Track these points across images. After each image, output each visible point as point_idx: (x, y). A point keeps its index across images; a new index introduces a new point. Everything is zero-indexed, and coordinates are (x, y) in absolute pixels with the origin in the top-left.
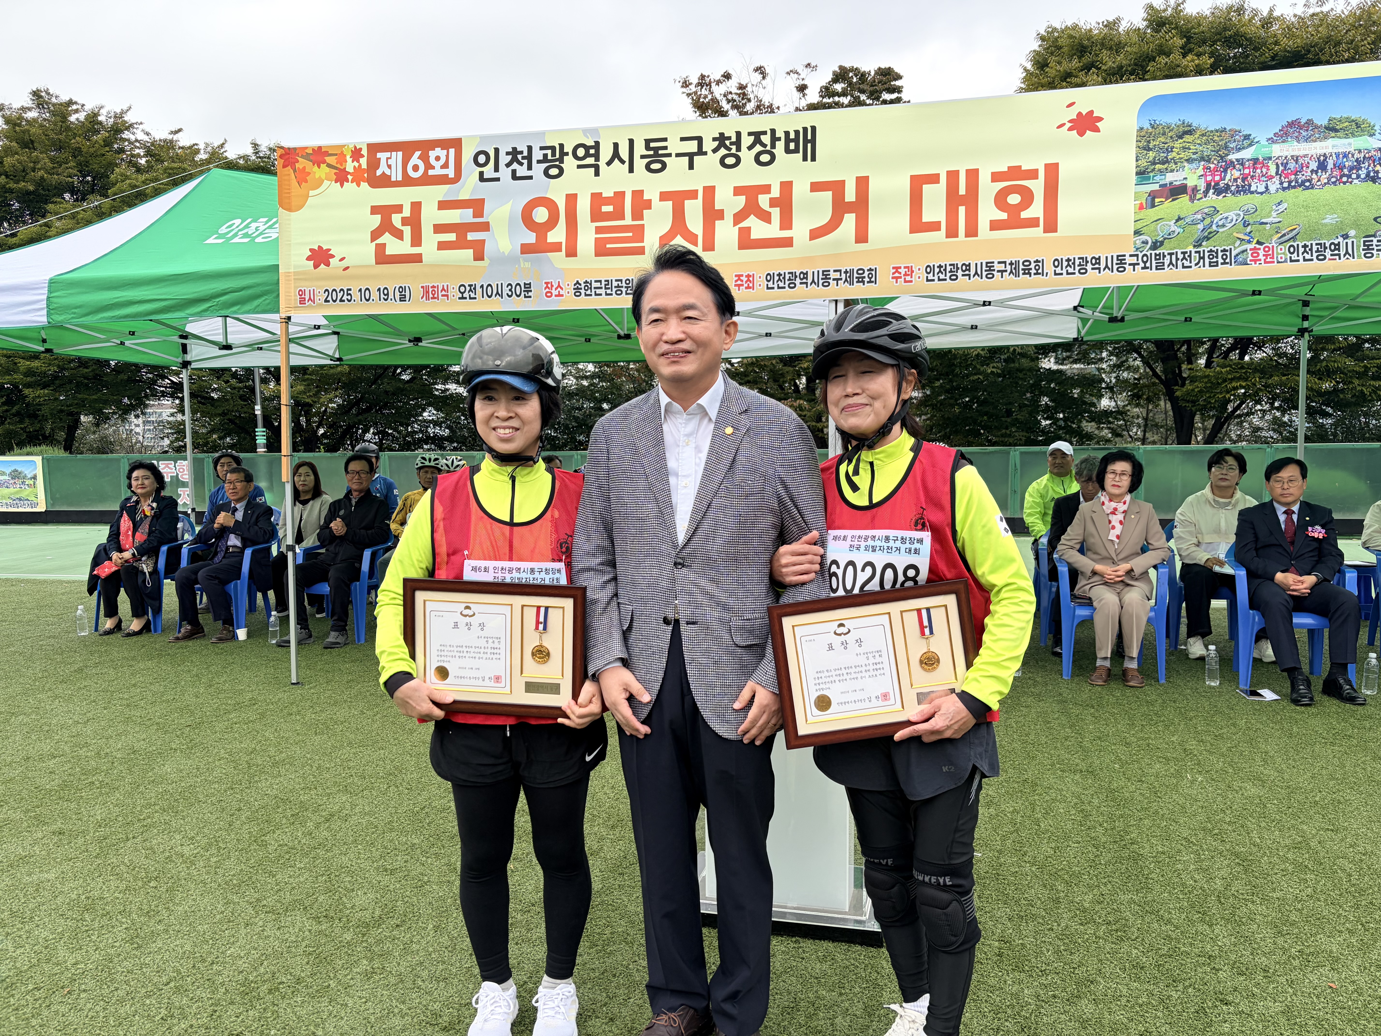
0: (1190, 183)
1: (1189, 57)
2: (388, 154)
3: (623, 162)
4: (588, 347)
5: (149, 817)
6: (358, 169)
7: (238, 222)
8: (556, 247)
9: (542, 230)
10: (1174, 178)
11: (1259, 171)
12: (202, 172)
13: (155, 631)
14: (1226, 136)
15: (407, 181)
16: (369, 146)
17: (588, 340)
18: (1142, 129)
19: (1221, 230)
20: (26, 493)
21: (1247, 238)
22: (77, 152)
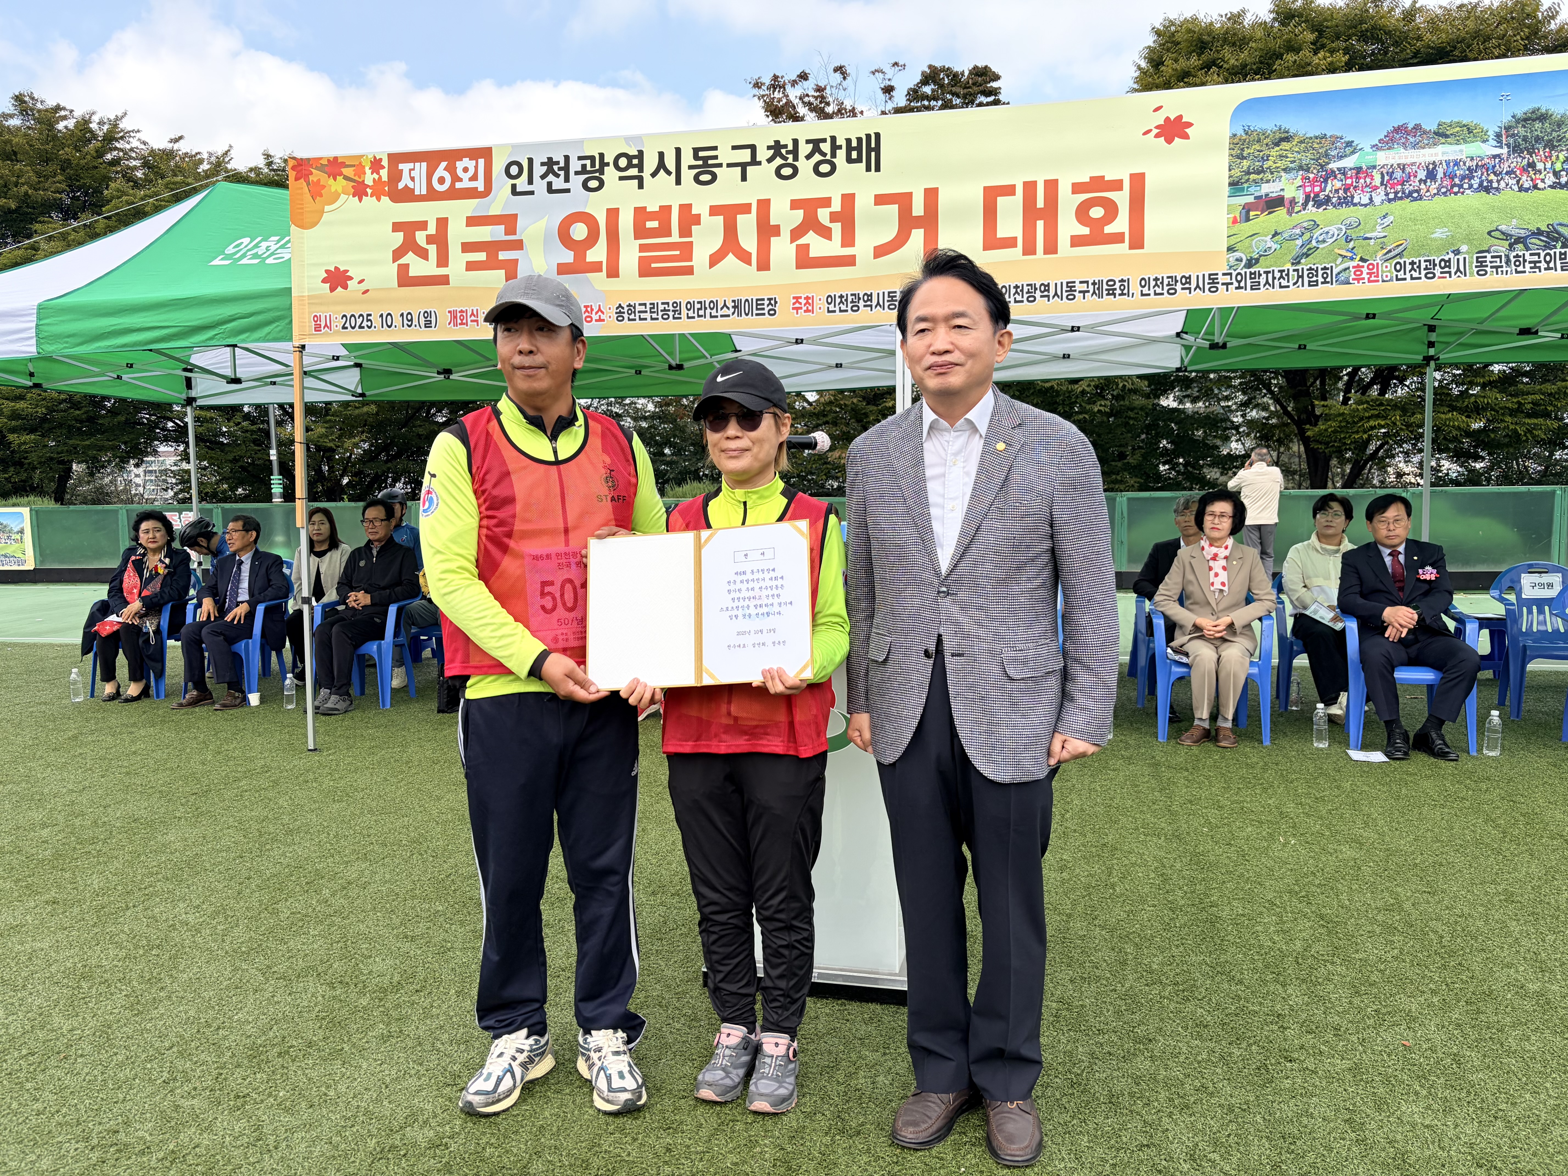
0: (1288, 195)
1: (1321, 54)
2: (411, 165)
3: (669, 173)
4: (638, 379)
5: (151, 886)
6: (378, 182)
7: (246, 240)
8: (596, 267)
9: (580, 248)
10: (1269, 189)
11: (1362, 181)
12: (206, 186)
13: (158, 696)
14: (1326, 143)
15: (432, 195)
16: (391, 156)
17: (638, 372)
18: (1235, 135)
19: (1321, 246)
20: (12, 549)
21: (1350, 254)
22: (65, 165)
